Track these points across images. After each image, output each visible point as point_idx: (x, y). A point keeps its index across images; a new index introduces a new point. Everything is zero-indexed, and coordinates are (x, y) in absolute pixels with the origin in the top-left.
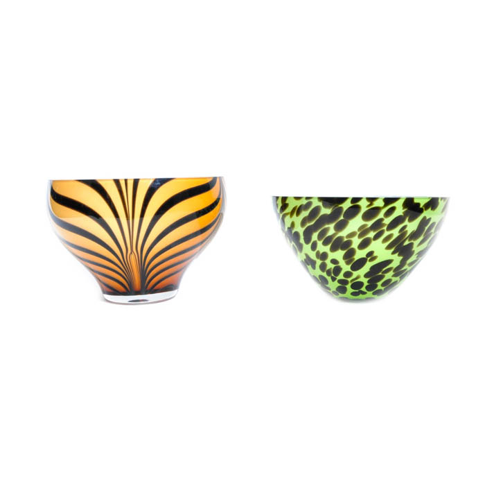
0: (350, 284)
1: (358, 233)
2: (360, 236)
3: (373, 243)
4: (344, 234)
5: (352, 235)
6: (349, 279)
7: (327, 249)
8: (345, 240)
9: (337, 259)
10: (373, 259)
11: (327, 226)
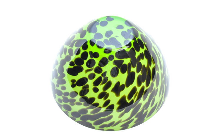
0: (94, 67)
1: (75, 103)
2: (75, 100)
3: (70, 92)
4: (82, 107)
5: (78, 104)
6: (93, 72)
7: (97, 101)
8: (83, 103)
9: (93, 92)
10: (73, 81)
11: (92, 114)
